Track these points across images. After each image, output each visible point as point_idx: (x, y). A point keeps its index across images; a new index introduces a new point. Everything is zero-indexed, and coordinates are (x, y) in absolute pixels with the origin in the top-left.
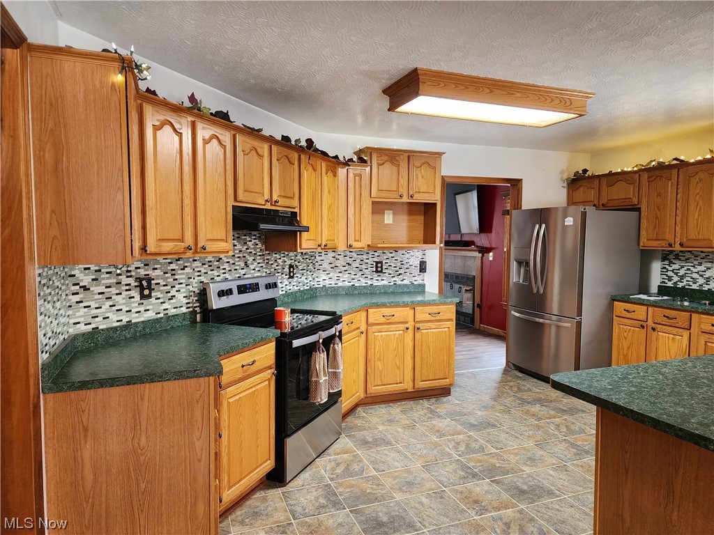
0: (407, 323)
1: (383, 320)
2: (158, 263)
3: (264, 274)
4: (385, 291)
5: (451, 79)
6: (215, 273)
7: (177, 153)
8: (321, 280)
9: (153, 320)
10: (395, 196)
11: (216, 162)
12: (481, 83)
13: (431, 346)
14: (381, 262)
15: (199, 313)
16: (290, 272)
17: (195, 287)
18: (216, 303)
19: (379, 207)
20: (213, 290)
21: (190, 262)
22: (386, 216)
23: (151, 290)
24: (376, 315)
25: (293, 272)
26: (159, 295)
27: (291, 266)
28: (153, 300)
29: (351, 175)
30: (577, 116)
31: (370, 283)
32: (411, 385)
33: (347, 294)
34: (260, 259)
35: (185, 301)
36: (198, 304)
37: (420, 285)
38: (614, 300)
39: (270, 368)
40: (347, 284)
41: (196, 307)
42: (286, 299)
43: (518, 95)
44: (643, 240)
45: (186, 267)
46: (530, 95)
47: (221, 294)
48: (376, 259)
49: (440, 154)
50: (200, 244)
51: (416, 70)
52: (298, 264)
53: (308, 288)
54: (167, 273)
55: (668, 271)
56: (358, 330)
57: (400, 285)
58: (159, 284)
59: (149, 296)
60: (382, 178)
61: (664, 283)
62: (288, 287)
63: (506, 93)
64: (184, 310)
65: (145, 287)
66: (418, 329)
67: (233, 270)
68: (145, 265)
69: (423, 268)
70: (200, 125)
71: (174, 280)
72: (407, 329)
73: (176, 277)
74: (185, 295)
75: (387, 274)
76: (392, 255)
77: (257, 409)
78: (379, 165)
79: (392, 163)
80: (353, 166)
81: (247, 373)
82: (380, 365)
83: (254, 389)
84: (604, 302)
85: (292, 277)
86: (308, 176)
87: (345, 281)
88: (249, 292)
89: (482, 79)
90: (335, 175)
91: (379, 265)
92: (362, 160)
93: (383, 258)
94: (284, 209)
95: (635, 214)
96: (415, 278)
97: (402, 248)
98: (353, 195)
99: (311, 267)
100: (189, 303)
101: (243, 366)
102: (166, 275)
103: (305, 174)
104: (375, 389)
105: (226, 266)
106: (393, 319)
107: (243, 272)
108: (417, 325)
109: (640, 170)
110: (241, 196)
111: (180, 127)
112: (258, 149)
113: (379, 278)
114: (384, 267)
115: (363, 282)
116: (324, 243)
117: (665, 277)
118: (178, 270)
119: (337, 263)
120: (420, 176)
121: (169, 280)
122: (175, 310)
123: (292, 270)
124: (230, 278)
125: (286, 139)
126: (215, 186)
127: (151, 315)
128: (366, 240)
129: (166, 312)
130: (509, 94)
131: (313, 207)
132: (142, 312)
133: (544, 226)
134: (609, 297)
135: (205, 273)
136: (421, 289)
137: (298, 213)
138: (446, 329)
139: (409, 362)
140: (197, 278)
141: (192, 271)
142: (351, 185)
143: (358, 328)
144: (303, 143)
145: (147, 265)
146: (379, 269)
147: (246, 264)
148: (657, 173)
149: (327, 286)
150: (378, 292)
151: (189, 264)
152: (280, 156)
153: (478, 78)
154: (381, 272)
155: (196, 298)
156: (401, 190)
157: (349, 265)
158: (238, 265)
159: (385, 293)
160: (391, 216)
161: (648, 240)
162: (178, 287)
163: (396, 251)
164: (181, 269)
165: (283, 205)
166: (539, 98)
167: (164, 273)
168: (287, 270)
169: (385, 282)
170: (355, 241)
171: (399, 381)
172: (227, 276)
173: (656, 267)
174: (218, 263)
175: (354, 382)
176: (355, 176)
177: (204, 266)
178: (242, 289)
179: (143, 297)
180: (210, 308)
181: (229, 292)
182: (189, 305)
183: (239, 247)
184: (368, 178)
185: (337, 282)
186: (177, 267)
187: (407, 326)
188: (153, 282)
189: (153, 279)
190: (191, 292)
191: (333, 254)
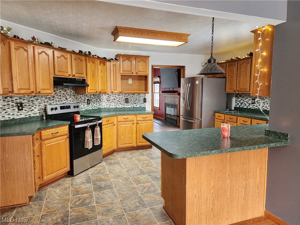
0: (134, 121)
1: (124, 120)
2: (26, 98)
3: (75, 102)
4: (129, 109)
5: (131, 30)
6: (52, 102)
7: (26, 58)
8: (103, 105)
9: (24, 118)
10: (130, 73)
11: (45, 61)
12: (143, 31)
13: (143, 130)
14: (128, 99)
15: (44, 116)
16: (88, 102)
17: (42, 106)
18: (50, 112)
19: (124, 77)
20: (49, 108)
21: (40, 97)
22: (129, 81)
23: (22, 107)
24: (121, 118)
25: (89, 102)
26: (26, 109)
27: (88, 100)
28: (24, 111)
29: (112, 65)
30: (185, 43)
31: (123, 106)
32: (136, 144)
33: (114, 111)
34: (73, 97)
35: (38, 112)
36: (44, 113)
37: (143, 107)
38: (215, 112)
39: (66, 135)
40: (114, 107)
41: (43, 114)
42: (86, 112)
43: (159, 35)
44: (227, 89)
45: (38, 99)
46: (164, 35)
47: (52, 109)
48: (126, 97)
49: (148, 57)
50: (38, 91)
51: (116, 27)
52: (91, 99)
53: (97, 108)
54: (30, 101)
55: (237, 101)
56: (113, 124)
57: (135, 107)
58: (26, 105)
59: (22, 109)
60: (125, 66)
61: (236, 106)
62: (87, 108)
63: (154, 35)
64: (38, 115)
65: (20, 106)
66: (138, 123)
67: (60, 101)
68: (20, 98)
69: (145, 100)
70: (36, 48)
71: (33, 104)
72: (133, 123)
73: (34, 103)
74: (38, 109)
75: (130, 103)
76: (132, 96)
77: (60, 149)
78: (123, 61)
79: (129, 60)
80: (112, 61)
81: (54, 136)
82: (122, 137)
83: (58, 142)
84: (211, 113)
85: (89, 104)
86: (90, 66)
87: (113, 106)
88: (66, 109)
89: (143, 30)
90: (104, 65)
91: (127, 100)
92: (116, 59)
93: (129, 97)
94: (79, 78)
95: (224, 79)
96: (142, 105)
97: (136, 93)
98: (113, 73)
99: (98, 100)
100: (40, 112)
101: (52, 134)
102: (29, 102)
103: (89, 65)
104: (121, 146)
105: (57, 99)
106: (127, 120)
107: (65, 101)
108: (138, 122)
109: (226, 62)
110: (57, 73)
111: (27, 48)
112: (64, 56)
113: (127, 105)
114: (129, 100)
115: (121, 106)
116: (99, 91)
117: (236, 103)
118: (34, 100)
119: (110, 99)
120: (140, 65)
121: (30, 104)
122: (34, 115)
123: (89, 101)
124: (58, 103)
125: (81, 52)
126: (44, 70)
127: (23, 116)
128: (119, 90)
129: (30, 115)
130: (155, 35)
131: (93, 77)
132: (19, 115)
133: (190, 84)
134: (213, 111)
135: (47, 102)
136: (144, 109)
137: (86, 79)
138: (149, 124)
139: (134, 135)
140: (43, 104)
141: (41, 101)
142: (112, 69)
143: (113, 123)
144: (87, 53)
145: (21, 98)
146: (127, 101)
147: (66, 99)
148: (231, 63)
149: (106, 107)
150: (126, 110)
151: (40, 98)
152: (76, 58)
153: (142, 29)
154: (128, 102)
155: (43, 111)
156: (132, 71)
157: (114, 99)
158: (62, 99)
159: (130, 110)
160: (131, 81)
161: (228, 89)
162: (34, 106)
163: (134, 94)
164: (36, 100)
165: (77, 76)
166: (168, 36)
167: (28, 101)
168: (86, 101)
169: (130, 106)
170: (114, 90)
171: (130, 143)
172: (57, 103)
173: (234, 99)
174: (53, 98)
175: (110, 143)
176: (113, 65)
177: (47, 99)
178: (62, 108)
179: (19, 110)
180: (47, 114)
181: (56, 109)
182: (40, 113)
183: (63, 92)
184: (119, 66)
185: (110, 106)
186: (34, 99)
187: (133, 122)
188: (23, 104)
189: (24, 103)
190: (41, 108)
191: (108, 95)
